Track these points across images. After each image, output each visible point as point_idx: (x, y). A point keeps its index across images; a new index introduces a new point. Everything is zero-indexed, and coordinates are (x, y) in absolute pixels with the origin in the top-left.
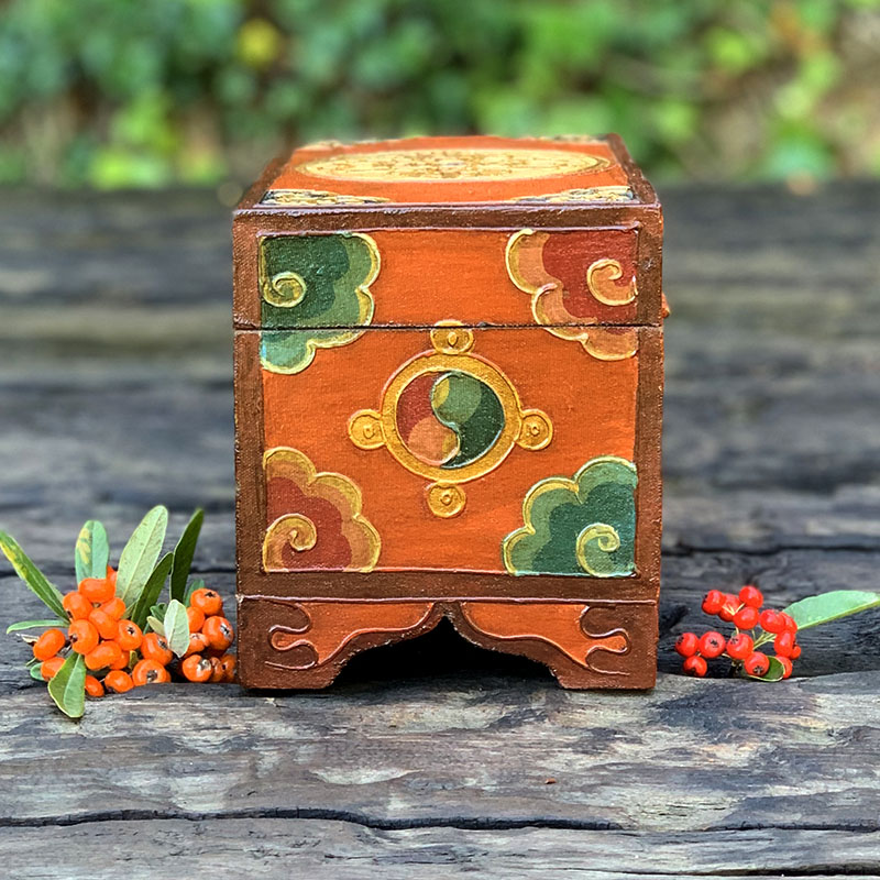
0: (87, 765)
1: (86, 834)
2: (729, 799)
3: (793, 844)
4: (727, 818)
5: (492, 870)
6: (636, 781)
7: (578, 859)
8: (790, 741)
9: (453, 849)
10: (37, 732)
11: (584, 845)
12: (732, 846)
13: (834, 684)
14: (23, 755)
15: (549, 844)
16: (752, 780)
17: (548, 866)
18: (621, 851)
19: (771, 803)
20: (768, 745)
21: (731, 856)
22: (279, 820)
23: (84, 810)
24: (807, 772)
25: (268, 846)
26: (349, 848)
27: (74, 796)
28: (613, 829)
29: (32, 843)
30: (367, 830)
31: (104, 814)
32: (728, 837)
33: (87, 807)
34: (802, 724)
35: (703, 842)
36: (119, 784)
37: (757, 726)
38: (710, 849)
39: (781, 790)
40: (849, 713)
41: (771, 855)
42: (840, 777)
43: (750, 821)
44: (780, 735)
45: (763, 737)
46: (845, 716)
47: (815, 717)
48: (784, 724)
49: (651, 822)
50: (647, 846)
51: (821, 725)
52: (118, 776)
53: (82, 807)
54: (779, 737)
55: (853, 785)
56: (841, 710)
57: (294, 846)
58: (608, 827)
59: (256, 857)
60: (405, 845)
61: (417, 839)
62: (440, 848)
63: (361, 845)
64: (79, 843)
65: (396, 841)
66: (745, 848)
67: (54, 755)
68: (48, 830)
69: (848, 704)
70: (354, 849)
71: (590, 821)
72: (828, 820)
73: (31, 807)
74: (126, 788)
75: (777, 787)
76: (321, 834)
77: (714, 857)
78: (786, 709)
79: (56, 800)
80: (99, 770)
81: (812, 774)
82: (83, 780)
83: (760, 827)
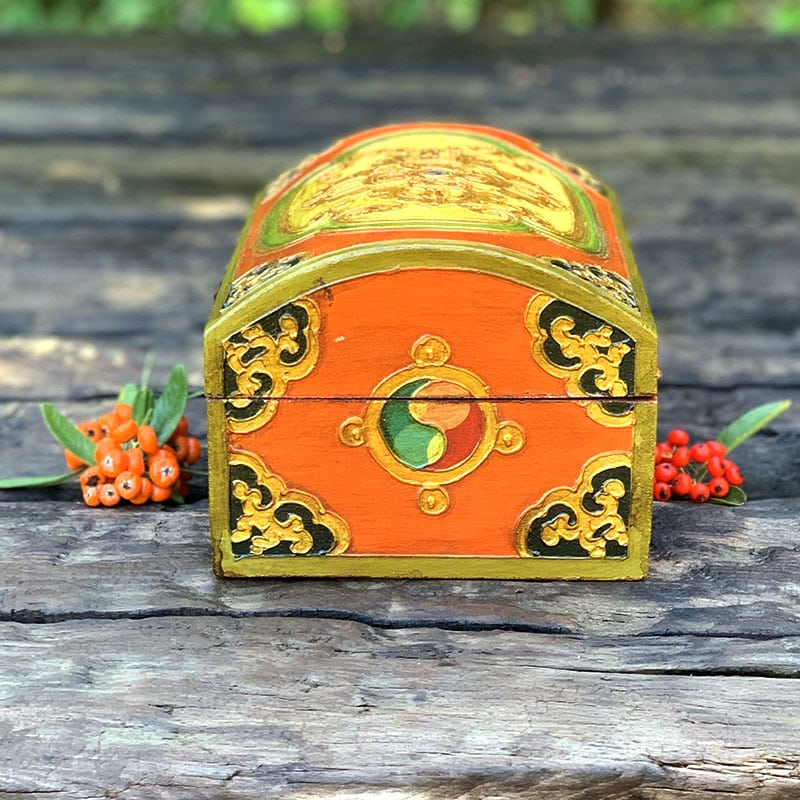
0: (157, 568)
1: (150, 627)
2: (660, 609)
3: (702, 650)
4: (654, 626)
5: (464, 665)
6: (587, 592)
7: (532, 658)
8: (717, 559)
9: (436, 647)
10: (122, 538)
11: (539, 646)
12: (655, 649)
13: (763, 509)
14: (108, 558)
15: (512, 644)
16: (680, 593)
17: (508, 663)
18: (567, 652)
19: (691, 614)
20: (699, 562)
21: (653, 658)
22: (301, 619)
23: (150, 607)
24: (725, 587)
25: (291, 641)
26: (354, 644)
27: (145, 594)
28: (565, 633)
29: (109, 633)
30: (370, 629)
31: (167, 610)
32: (653, 642)
33: (153, 604)
34: (730, 544)
35: (633, 645)
36: (181, 584)
37: (692, 545)
38: (638, 652)
39: (701, 602)
40: (770, 535)
41: (685, 658)
42: (751, 591)
43: (674, 629)
44: (710, 554)
45: (695, 555)
46: (766, 537)
47: (741, 539)
48: (715, 545)
49: (594, 627)
50: (588, 648)
51: (745, 546)
52: (181, 578)
53: (150, 604)
54: (709, 556)
55: (760, 599)
56: (764, 532)
57: (311, 641)
58: (560, 632)
59: (281, 650)
60: (399, 642)
61: (409, 637)
62: (426, 645)
63: (364, 641)
64: (144, 634)
65: (391, 638)
66: (665, 651)
67: (132, 558)
68: (122, 623)
69: (770, 527)
70: (358, 645)
71: (546, 626)
72: (734, 629)
73: (111, 603)
74: (187, 588)
75: (699, 599)
76: (333, 632)
77: (639, 658)
78: (718, 531)
79: (131, 596)
80: (166, 572)
81: (729, 589)
82: (154, 581)
83: (680, 634)
